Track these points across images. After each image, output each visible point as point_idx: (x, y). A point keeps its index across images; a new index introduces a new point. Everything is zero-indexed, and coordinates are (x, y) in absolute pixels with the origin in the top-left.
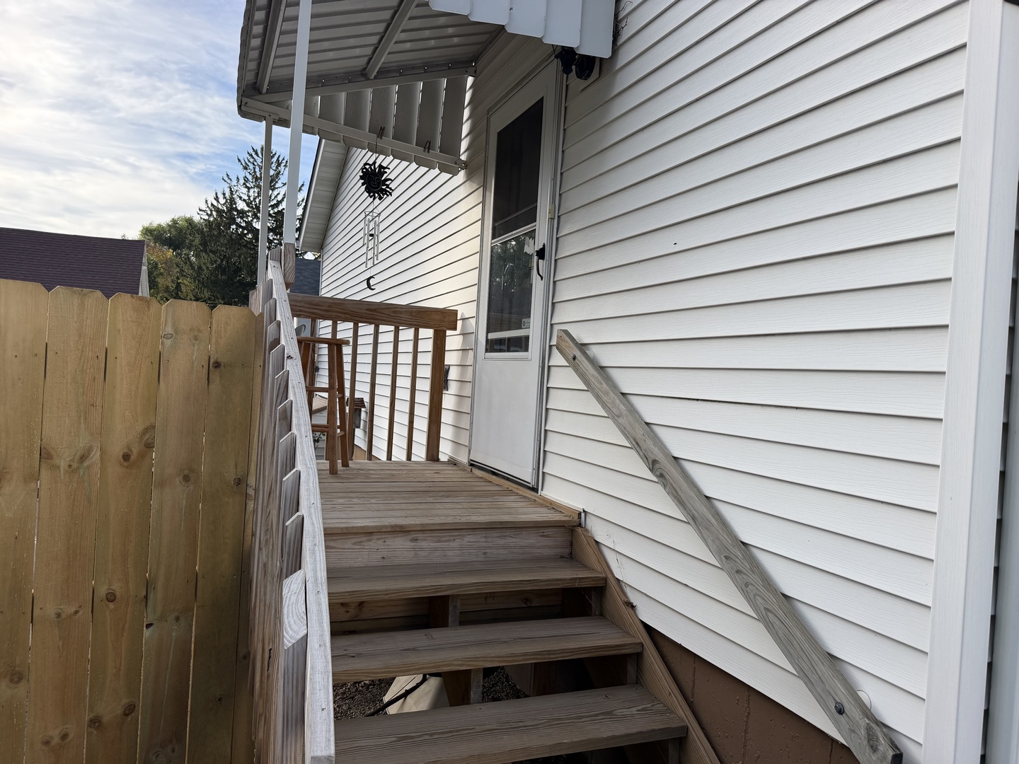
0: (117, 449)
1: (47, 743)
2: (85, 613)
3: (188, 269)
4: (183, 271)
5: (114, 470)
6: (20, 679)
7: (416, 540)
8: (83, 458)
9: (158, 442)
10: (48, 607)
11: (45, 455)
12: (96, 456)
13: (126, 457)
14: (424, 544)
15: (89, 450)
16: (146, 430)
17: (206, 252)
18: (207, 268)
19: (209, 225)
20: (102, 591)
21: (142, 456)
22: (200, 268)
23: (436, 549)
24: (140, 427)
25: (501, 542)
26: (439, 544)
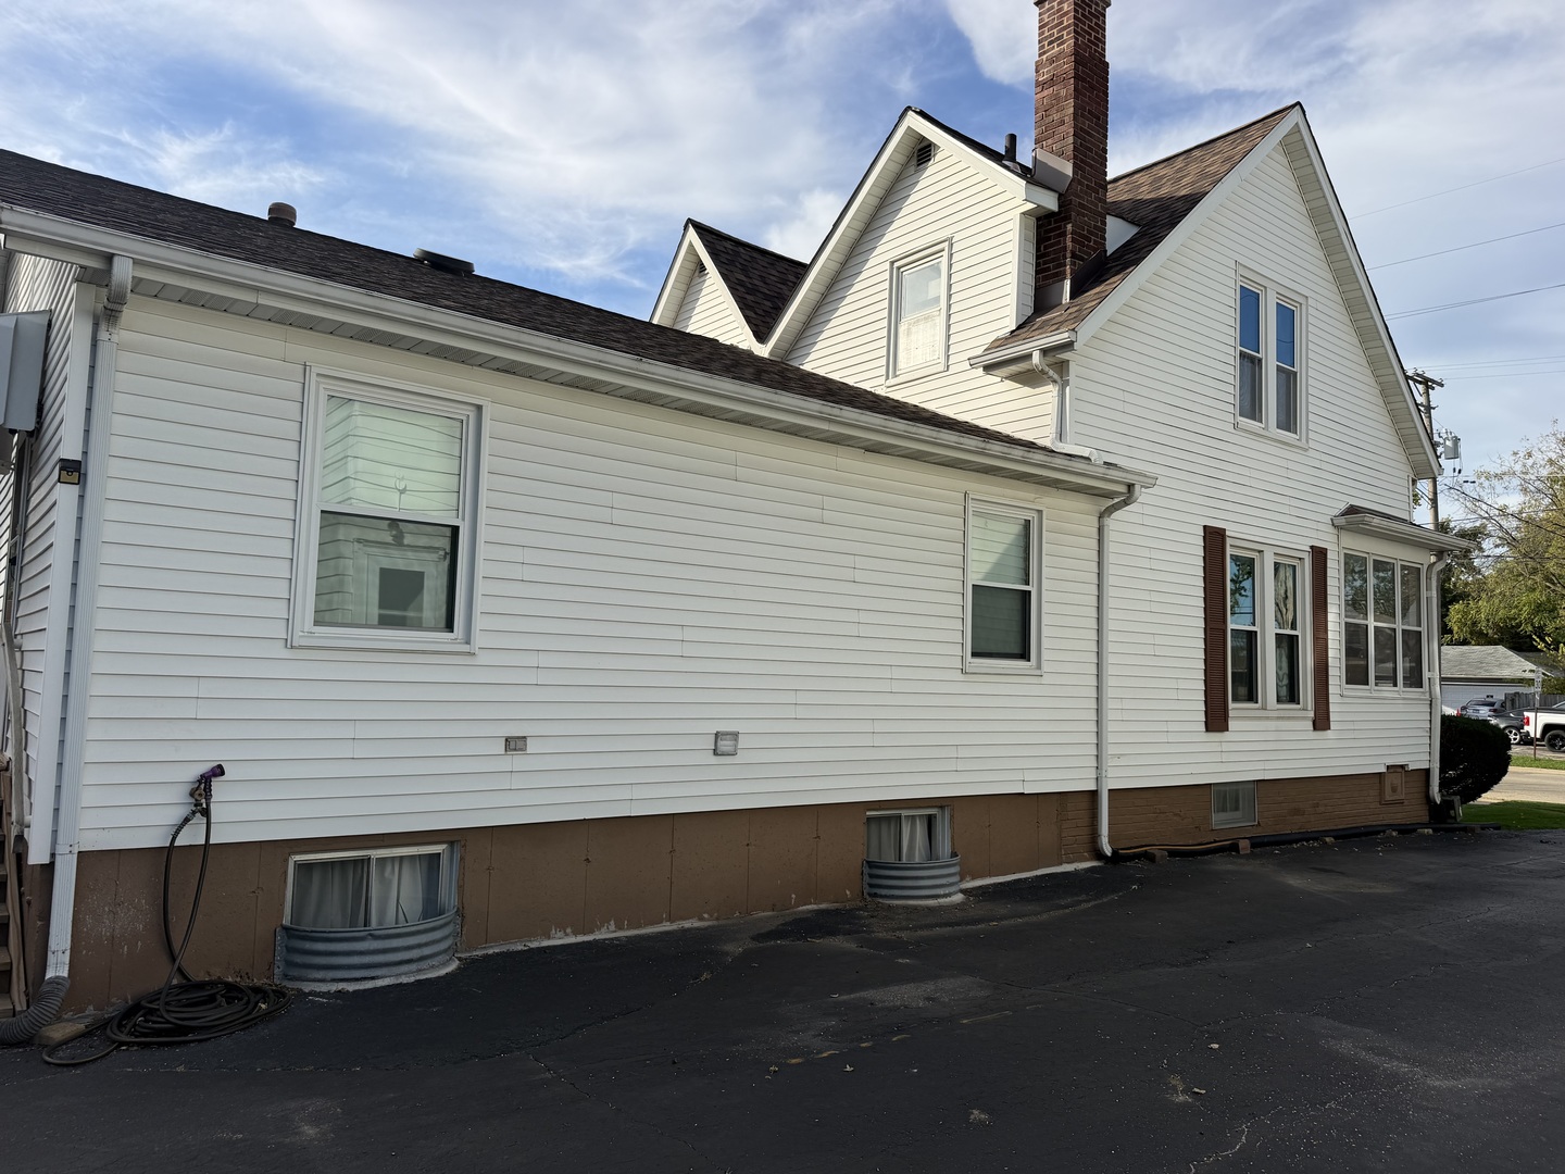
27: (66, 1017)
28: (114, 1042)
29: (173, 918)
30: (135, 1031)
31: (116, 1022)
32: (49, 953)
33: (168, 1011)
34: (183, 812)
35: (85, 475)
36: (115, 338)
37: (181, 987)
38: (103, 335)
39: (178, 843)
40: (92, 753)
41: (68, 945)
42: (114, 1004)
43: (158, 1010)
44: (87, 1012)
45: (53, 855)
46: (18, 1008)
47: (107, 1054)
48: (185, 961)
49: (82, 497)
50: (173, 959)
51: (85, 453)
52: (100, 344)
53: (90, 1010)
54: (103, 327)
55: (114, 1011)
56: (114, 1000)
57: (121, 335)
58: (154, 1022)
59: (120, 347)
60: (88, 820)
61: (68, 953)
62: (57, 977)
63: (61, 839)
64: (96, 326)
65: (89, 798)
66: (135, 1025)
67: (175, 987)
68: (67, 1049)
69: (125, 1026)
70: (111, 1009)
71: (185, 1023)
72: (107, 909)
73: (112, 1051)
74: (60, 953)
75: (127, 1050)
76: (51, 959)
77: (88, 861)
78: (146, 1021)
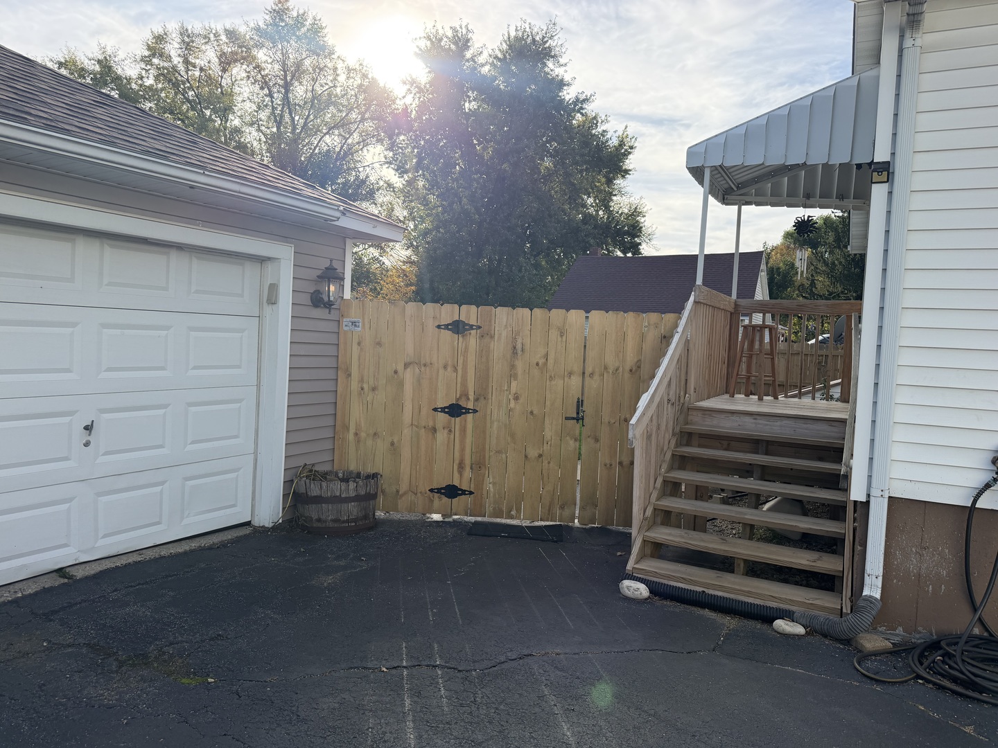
0: (628, 368)
1: (606, 465)
2: (617, 424)
3: (822, 266)
4: (817, 268)
5: (627, 375)
6: (598, 441)
7: (755, 419)
8: (617, 370)
9: (642, 365)
10: (606, 419)
11: (606, 368)
12: (621, 369)
13: (631, 371)
14: (760, 422)
15: (619, 367)
16: (638, 361)
17: (839, 248)
18: (840, 263)
19: (843, 222)
20: (623, 418)
21: (636, 371)
22: (833, 263)
23: (767, 425)
24: (636, 360)
25: (805, 426)
26: (768, 423)
27: (880, 629)
28: (914, 672)
29: (975, 575)
30: (934, 667)
31: (918, 651)
32: (866, 575)
33: (963, 660)
34: (985, 477)
35: (893, 173)
36: (918, 42)
37: (981, 639)
38: (908, 43)
39: (978, 505)
40: (900, 415)
41: (880, 572)
42: (920, 633)
43: (954, 656)
44: (897, 632)
45: (869, 496)
46: (844, 610)
47: (906, 681)
48: (988, 613)
49: (890, 193)
50: (975, 610)
51: (893, 154)
52: (905, 52)
53: (900, 630)
54: (908, 35)
55: (921, 638)
56: (920, 629)
57: (924, 38)
58: (950, 667)
59: (924, 50)
60: (897, 471)
61: (880, 579)
62: (871, 597)
63: (874, 485)
64: (902, 37)
65: (897, 452)
66: (934, 662)
67: (976, 637)
68: (875, 660)
69: (926, 657)
70: (917, 636)
71: (977, 680)
72: (914, 550)
73: (910, 680)
74: (874, 578)
75: (923, 684)
76: (867, 580)
77: (896, 505)
78: (943, 662)
